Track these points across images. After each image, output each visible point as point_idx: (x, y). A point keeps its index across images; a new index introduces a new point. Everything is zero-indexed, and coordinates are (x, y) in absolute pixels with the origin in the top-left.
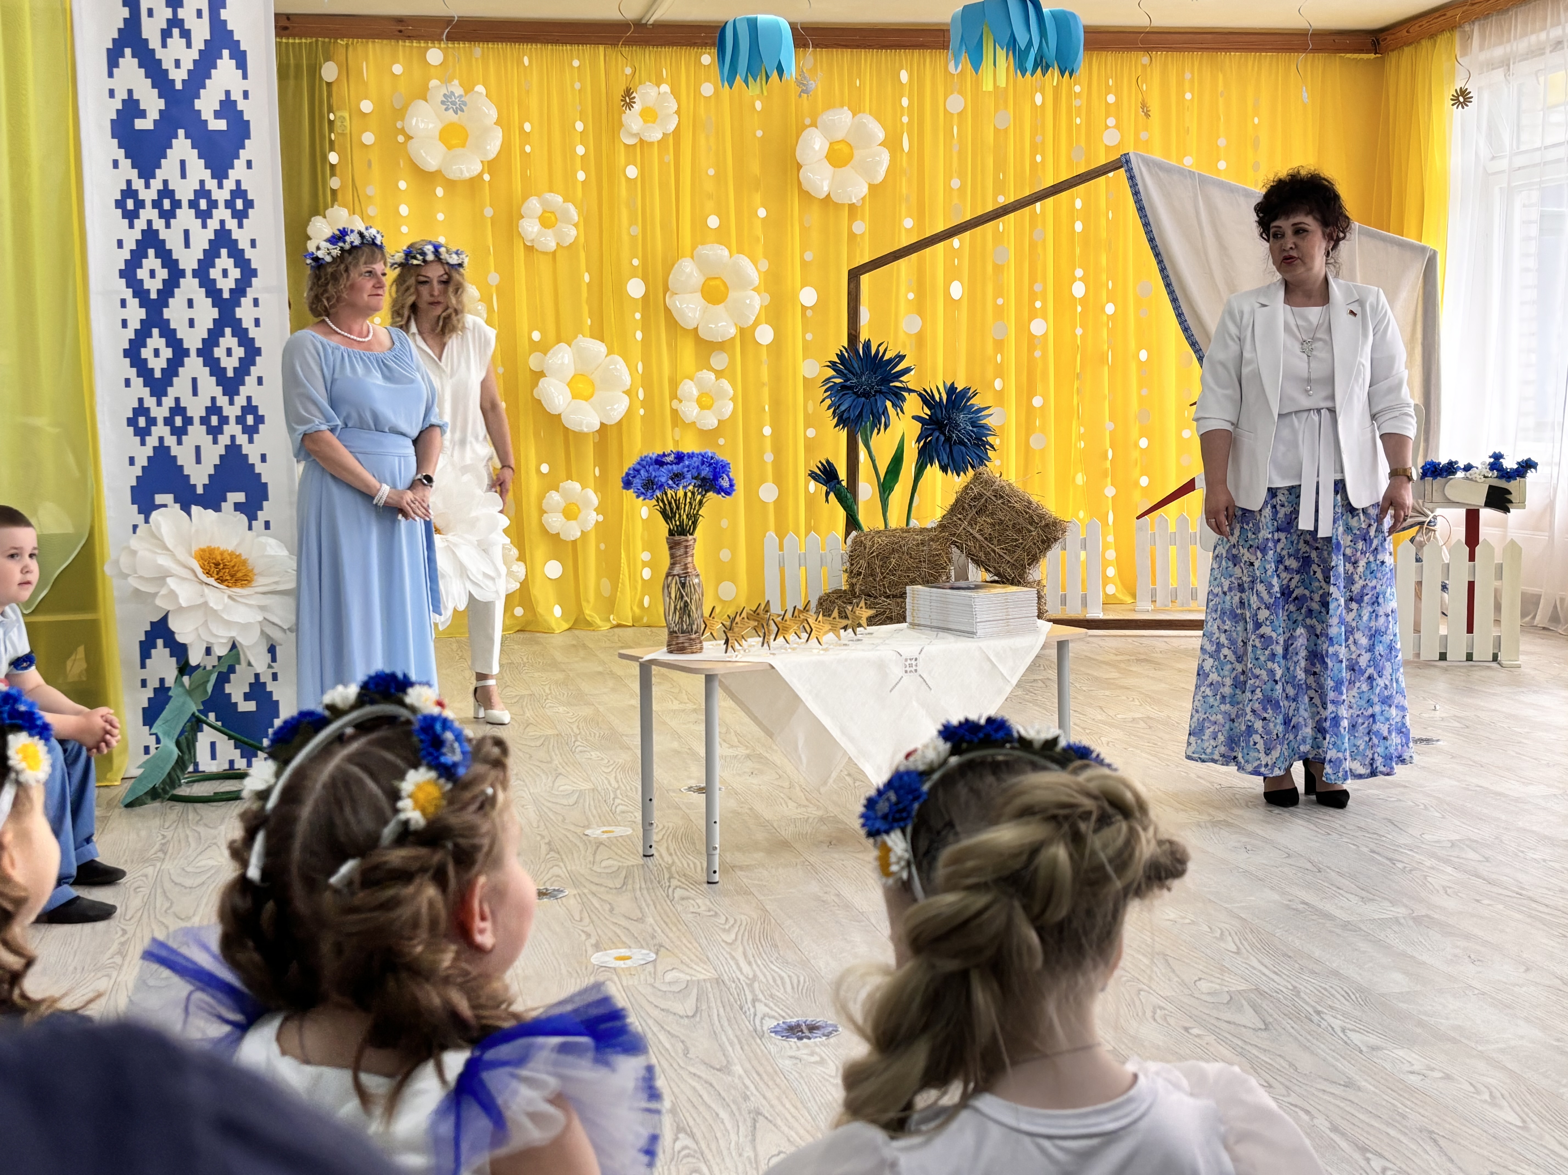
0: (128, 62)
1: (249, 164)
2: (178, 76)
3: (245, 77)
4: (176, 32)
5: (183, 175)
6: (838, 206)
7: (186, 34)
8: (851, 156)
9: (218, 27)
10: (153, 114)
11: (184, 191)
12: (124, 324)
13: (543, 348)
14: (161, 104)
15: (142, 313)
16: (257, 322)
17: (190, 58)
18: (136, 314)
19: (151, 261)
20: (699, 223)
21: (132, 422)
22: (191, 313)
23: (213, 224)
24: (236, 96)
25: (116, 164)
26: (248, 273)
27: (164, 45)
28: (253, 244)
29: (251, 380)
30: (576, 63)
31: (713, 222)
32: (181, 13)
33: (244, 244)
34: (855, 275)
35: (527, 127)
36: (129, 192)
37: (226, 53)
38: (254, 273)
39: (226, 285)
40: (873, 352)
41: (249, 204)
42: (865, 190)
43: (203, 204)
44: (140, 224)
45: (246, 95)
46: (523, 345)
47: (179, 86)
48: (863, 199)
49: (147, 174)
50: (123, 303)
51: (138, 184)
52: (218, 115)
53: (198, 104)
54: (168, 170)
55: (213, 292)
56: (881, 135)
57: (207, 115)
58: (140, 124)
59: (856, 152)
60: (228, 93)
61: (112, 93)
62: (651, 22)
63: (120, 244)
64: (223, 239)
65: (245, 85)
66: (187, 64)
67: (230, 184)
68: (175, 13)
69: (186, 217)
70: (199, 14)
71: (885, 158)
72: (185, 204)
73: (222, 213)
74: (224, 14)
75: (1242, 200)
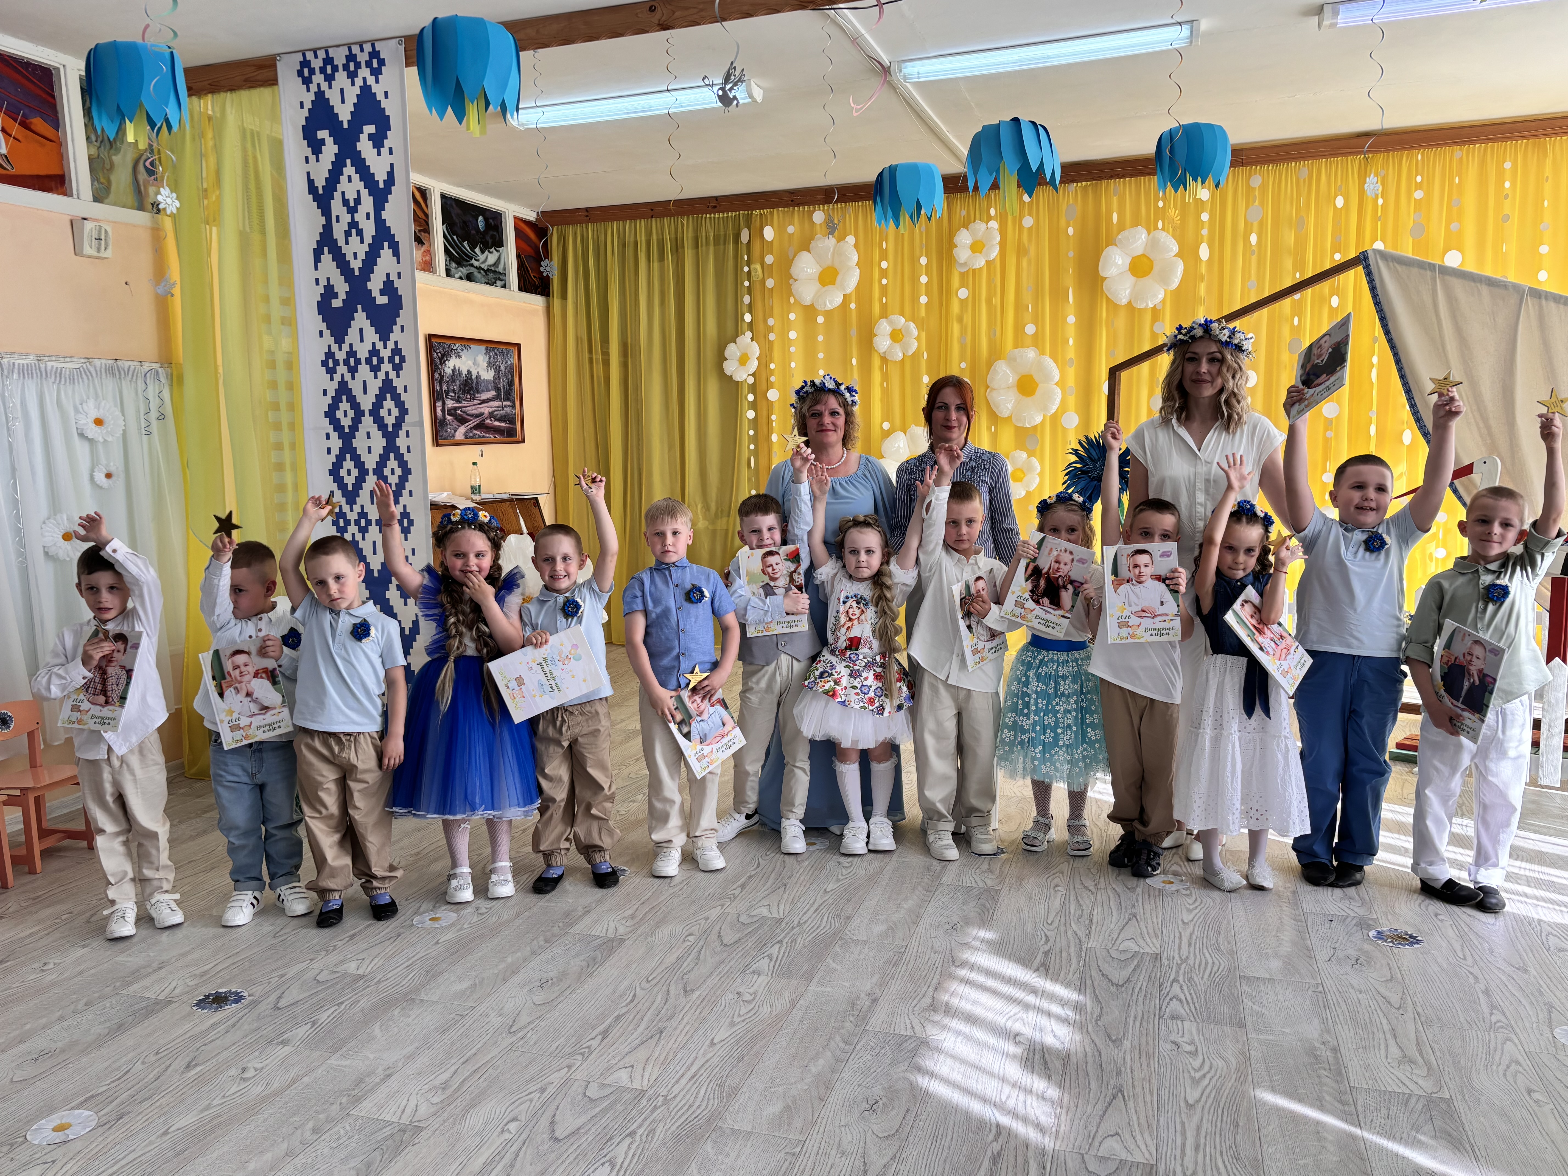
0: (326, 258)
1: (403, 329)
3: (398, 261)
4: (354, 231)
5: (362, 340)
7: (360, 233)
8: (1151, 268)
9: (380, 224)
10: (342, 295)
12: (329, 451)
14: (347, 287)
15: (340, 443)
16: (409, 449)
17: (363, 251)
18: (336, 443)
19: (345, 405)
20: (1019, 331)
22: (369, 443)
23: (381, 375)
24: (394, 277)
25: (321, 334)
26: (403, 412)
27: (347, 242)
28: (406, 389)
29: (405, 493)
31: (1031, 329)
32: (357, 217)
33: (400, 390)
34: (1114, 373)
35: (885, 265)
36: (330, 355)
37: (386, 244)
38: (406, 412)
39: (390, 421)
41: (402, 359)
42: (1164, 295)
43: (375, 361)
44: (337, 377)
45: (399, 276)
47: (357, 273)
48: (1163, 302)
49: (340, 340)
50: (328, 436)
51: (335, 348)
52: (382, 292)
53: (369, 285)
54: (352, 336)
55: (382, 426)
56: (1175, 248)
57: (376, 293)
58: (335, 303)
59: (1155, 264)
60: (388, 275)
61: (317, 282)
63: (325, 393)
64: (388, 387)
65: (399, 268)
66: (362, 256)
67: (391, 345)
68: (353, 217)
69: (364, 371)
70: (368, 216)
71: (1180, 267)
72: (363, 361)
73: (386, 367)
74: (384, 215)
75: (1485, 290)
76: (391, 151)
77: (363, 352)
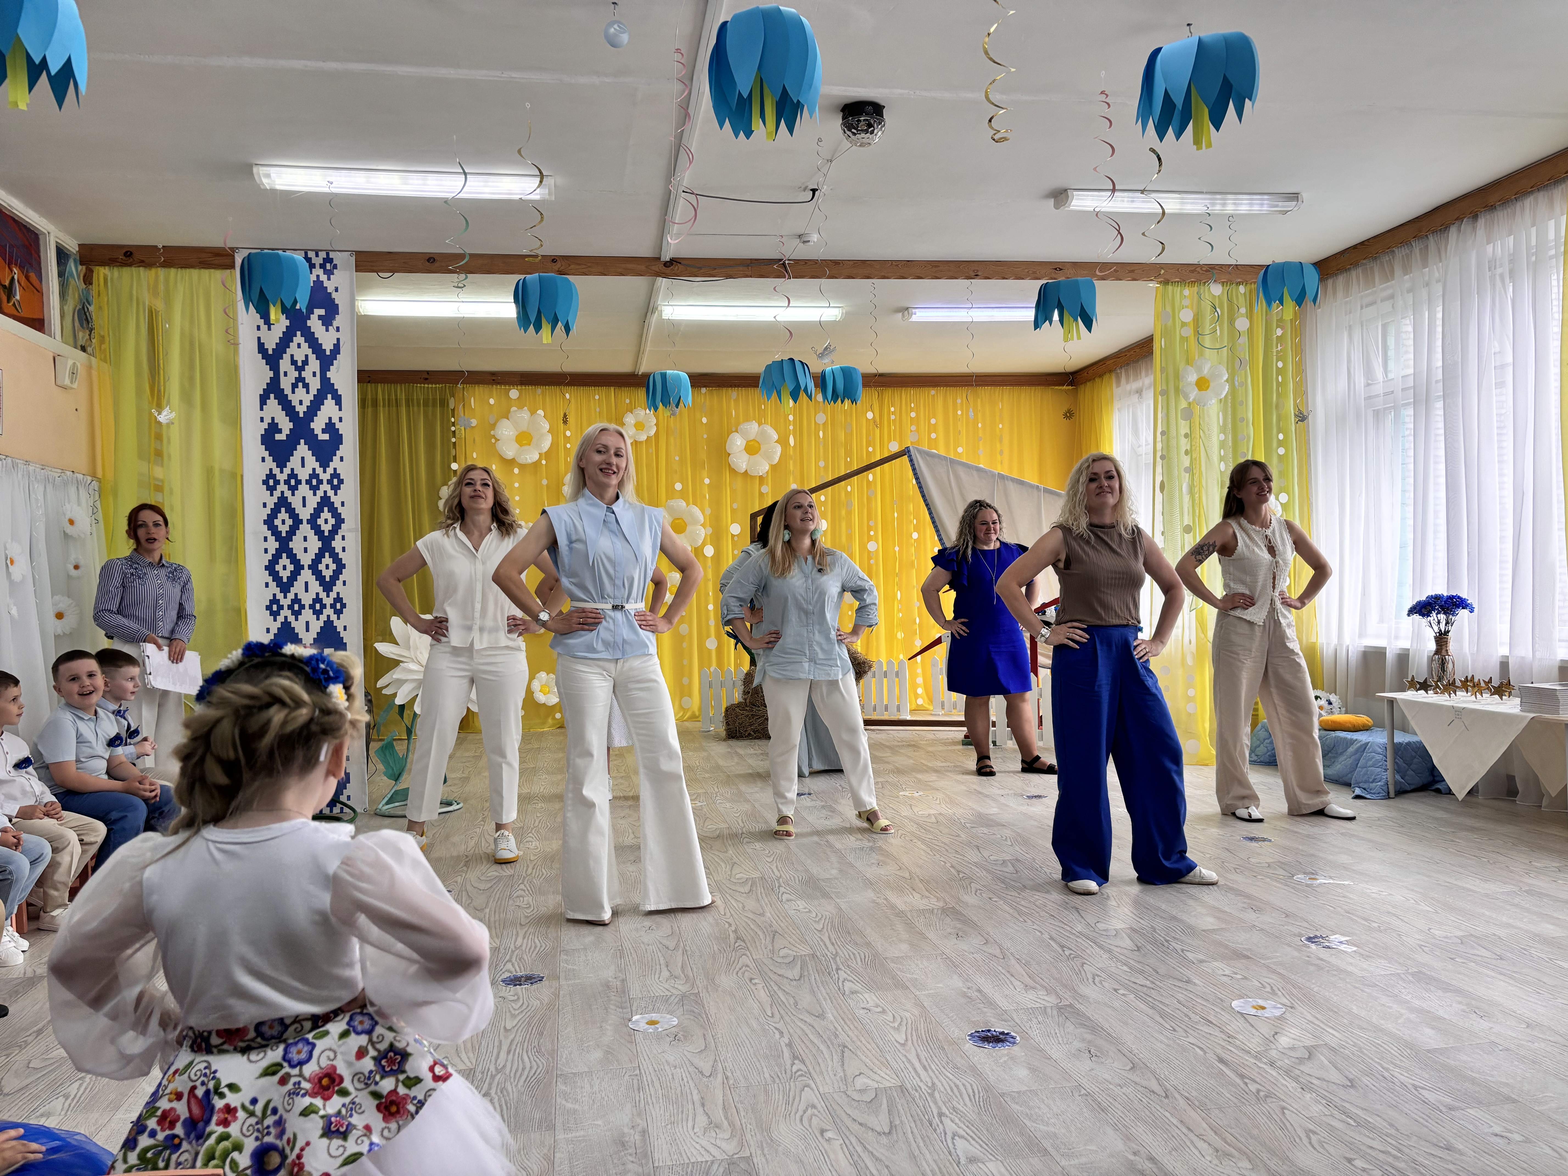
0: (272, 402)
1: (342, 459)
2: (301, 410)
3: (340, 409)
4: (300, 384)
5: (303, 466)
6: (753, 477)
7: (306, 386)
8: (759, 449)
9: (325, 382)
10: (286, 431)
11: (303, 475)
12: (266, 551)
14: (291, 425)
15: (277, 545)
16: (344, 549)
17: (308, 399)
18: (273, 545)
19: (283, 515)
20: (670, 487)
21: (269, 608)
22: (305, 545)
23: (320, 493)
24: (335, 420)
25: (263, 460)
26: (339, 521)
27: (293, 392)
28: (343, 504)
29: (339, 583)
30: (597, 397)
31: (678, 486)
32: (304, 374)
33: (337, 505)
35: (568, 433)
36: (271, 475)
37: (329, 396)
38: (343, 521)
39: (326, 528)
41: (341, 482)
42: (768, 468)
43: (314, 482)
44: (277, 494)
45: (341, 420)
47: (301, 415)
48: (767, 472)
49: (281, 465)
50: (266, 539)
51: (276, 471)
52: (324, 431)
53: (312, 425)
54: (294, 462)
55: (318, 531)
56: (775, 437)
57: (318, 431)
58: (278, 437)
59: (761, 446)
60: (330, 419)
61: (262, 420)
62: (640, 373)
63: (265, 505)
64: (325, 502)
65: (340, 414)
66: (306, 403)
67: (330, 470)
68: (300, 374)
69: (304, 489)
70: (314, 374)
71: (779, 449)
72: (304, 482)
73: (325, 487)
74: (329, 374)
75: (975, 473)
76: (338, 329)
77: (304, 475)
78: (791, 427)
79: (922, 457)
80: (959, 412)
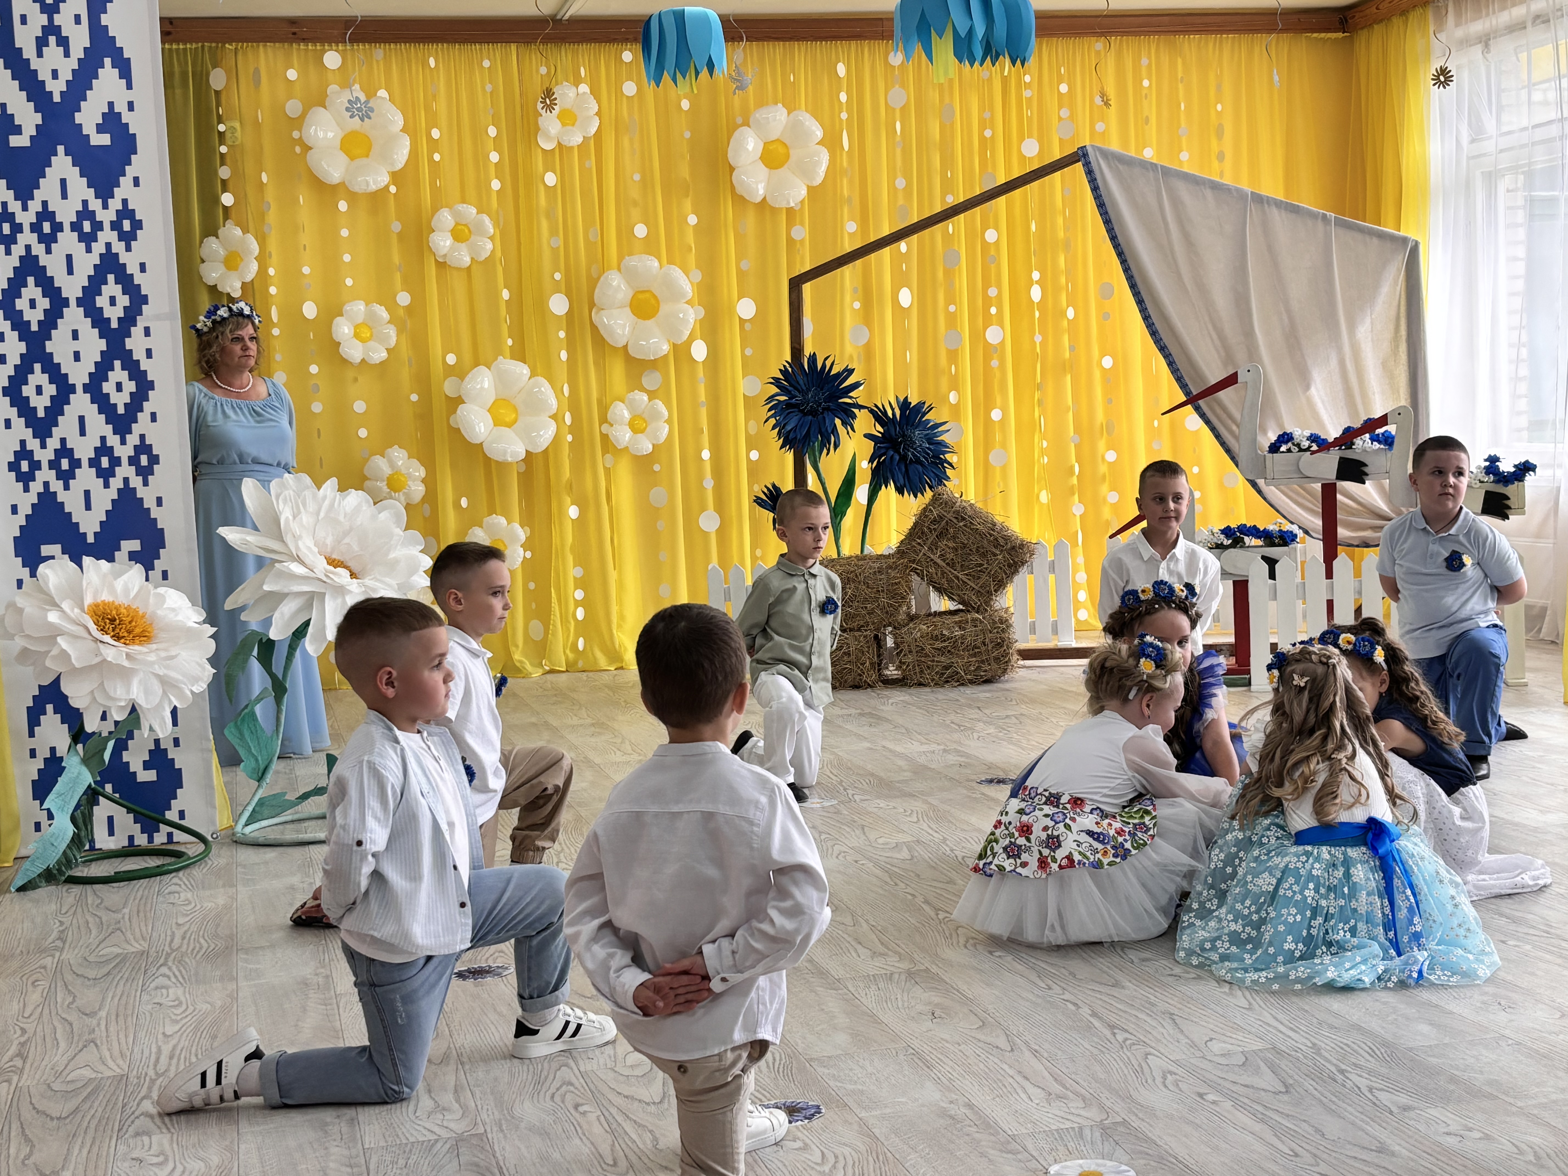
1: (136, 182)
2: (56, 88)
3: (129, 86)
4: (52, 39)
5: (64, 196)
6: (774, 211)
7: (63, 42)
8: (787, 157)
9: (98, 33)
10: (29, 130)
11: (66, 213)
12: (3, 359)
13: (459, 372)
14: (38, 119)
15: (22, 347)
16: (149, 353)
17: (67, 67)
18: (16, 348)
19: (31, 290)
20: (625, 233)
21: (13, 466)
22: (76, 346)
23: (99, 248)
24: (120, 107)
26: (138, 300)
27: (40, 55)
28: (143, 268)
29: (143, 417)
30: (486, 64)
31: (640, 230)
32: (58, 19)
33: (132, 269)
34: (796, 284)
35: (435, 134)
36: (5, 215)
37: (108, 61)
38: (145, 300)
39: (114, 314)
40: (819, 366)
41: (137, 225)
42: (804, 192)
43: (87, 226)
44: (18, 250)
45: (131, 106)
46: (437, 369)
47: (57, 98)
48: (802, 202)
49: (24, 196)
50: (2, 337)
51: (15, 206)
52: (100, 129)
53: (79, 118)
54: (47, 190)
55: (99, 321)
56: (819, 134)
57: (89, 129)
58: (15, 141)
59: (792, 152)
60: (111, 105)
62: (567, 17)
64: (109, 264)
65: (130, 95)
66: (66, 75)
67: (115, 204)
68: (51, 19)
69: (68, 241)
70: (78, 19)
71: (824, 158)
72: (67, 227)
73: (107, 235)
74: (105, 19)
75: (1209, 193)
78: (844, 116)
79: (1110, 167)
80: (1146, 83)
